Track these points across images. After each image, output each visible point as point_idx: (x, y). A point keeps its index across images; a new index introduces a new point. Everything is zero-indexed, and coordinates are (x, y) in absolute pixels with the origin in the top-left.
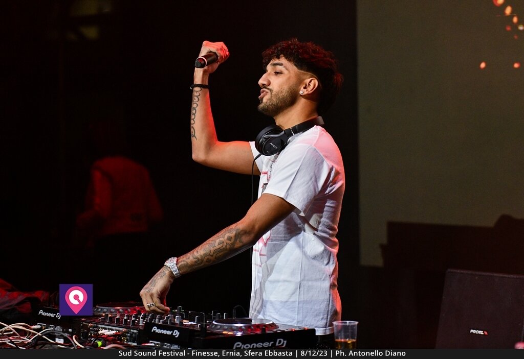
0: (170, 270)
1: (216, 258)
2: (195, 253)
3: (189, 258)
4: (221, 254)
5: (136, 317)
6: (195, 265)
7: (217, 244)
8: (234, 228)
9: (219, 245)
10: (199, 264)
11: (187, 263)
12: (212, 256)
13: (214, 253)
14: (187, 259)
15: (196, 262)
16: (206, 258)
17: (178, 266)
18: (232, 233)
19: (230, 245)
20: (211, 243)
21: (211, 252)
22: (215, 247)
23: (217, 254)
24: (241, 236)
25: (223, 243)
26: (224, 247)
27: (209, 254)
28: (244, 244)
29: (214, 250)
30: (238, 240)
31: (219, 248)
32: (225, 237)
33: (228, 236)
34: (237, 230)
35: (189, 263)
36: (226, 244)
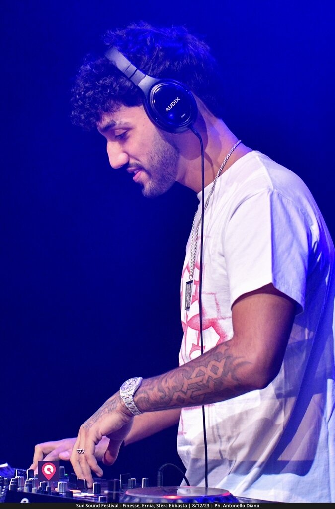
0: (122, 403)
1: (191, 397)
2: (163, 383)
3: (152, 389)
4: (200, 392)
6: (161, 403)
7: (194, 375)
8: (223, 352)
9: (196, 377)
10: (166, 403)
11: (148, 398)
12: (185, 393)
13: (188, 389)
14: (149, 389)
15: (161, 398)
16: (176, 395)
17: (136, 399)
18: (220, 362)
19: (215, 381)
20: (188, 372)
21: (184, 386)
22: (190, 380)
23: (193, 392)
24: (235, 369)
25: (204, 375)
26: (205, 382)
27: (180, 389)
28: (240, 383)
29: (189, 385)
30: (230, 374)
31: (196, 383)
32: (209, 366)
33: (213, 365)
34: (227, 357)
35: (151, 398)
36: (208, 378)
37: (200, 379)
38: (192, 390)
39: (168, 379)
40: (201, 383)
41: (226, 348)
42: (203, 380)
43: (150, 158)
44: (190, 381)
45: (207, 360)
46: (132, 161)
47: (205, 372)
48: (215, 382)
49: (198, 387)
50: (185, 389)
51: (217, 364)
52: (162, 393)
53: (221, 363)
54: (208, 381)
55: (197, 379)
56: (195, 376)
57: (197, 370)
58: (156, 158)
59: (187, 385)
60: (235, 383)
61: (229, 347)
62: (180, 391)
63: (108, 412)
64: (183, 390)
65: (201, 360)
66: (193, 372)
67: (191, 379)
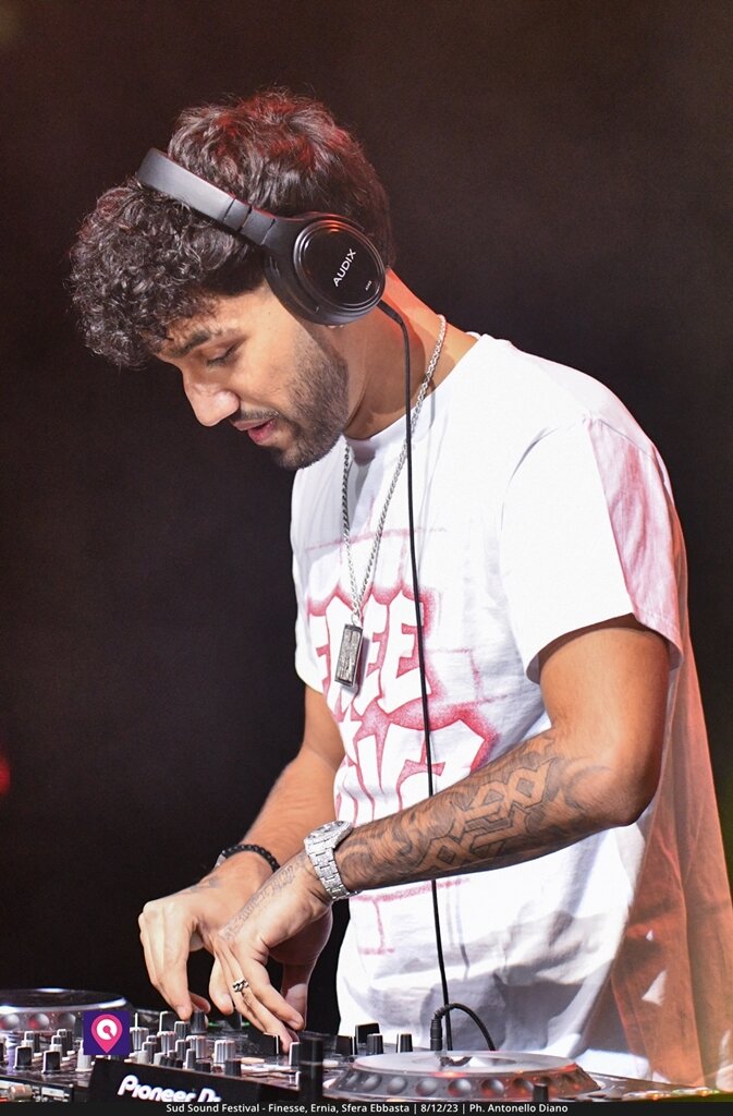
0: (309, 867)
1: (472, 849)
2: (404, 822)
3: (380, 836)
4: (492, 837)
5: (67, 1044)
6: (400, 864)
7: (478, 801)
8: (540, 750)
9: (484, 804)
10: (412, 863)
11: (371, 855)
12: (458, 842)
13: (465, 832)
14: (373, 836)
15: (401, 853)
16: (437, 845)
17: (341, 856)
18: (536, 771)
19: (528, 810)
20: (462, 795)
21: (456, 824)
22: (471, 812)
23: (476, 837)
24: (571, 784)
25: (502, 799)
26: (503, 814)
27: (447, 832)
28: (583, 812)
29: (467, 822)
30: (561, 794)
31: (484, 817)
32: (511, 780)
33: (520, 779)
34: (554, 759)
35: (376, 853)
36: (512, 806)
37: (492, 808)
38: (473, 834)
39: (417, 814)
40: (495, 818)
41: (546, 742)
42: (499, 810)
43: (293, 393)
44: (469, 815)
45: (506, 770)
46: (247, 407)
47: (505, 794)
48: (529, 814)
49: (489, 825)
50: (457, 832)
51: (531, 775)
52: (404, 844)
53: (539, 772)
54: (511, 813)
55: (486, 807)
56: (480, 802)
57: (484, 790)
58: (306, 389)
59: (463, 823)
60: (572, 813)
61: (554, 739)
62: (446, 836)
63: (273, 894)
64: (453, 833)
65: (493, 770)
66: (476, 794)
67: (472, 808)
